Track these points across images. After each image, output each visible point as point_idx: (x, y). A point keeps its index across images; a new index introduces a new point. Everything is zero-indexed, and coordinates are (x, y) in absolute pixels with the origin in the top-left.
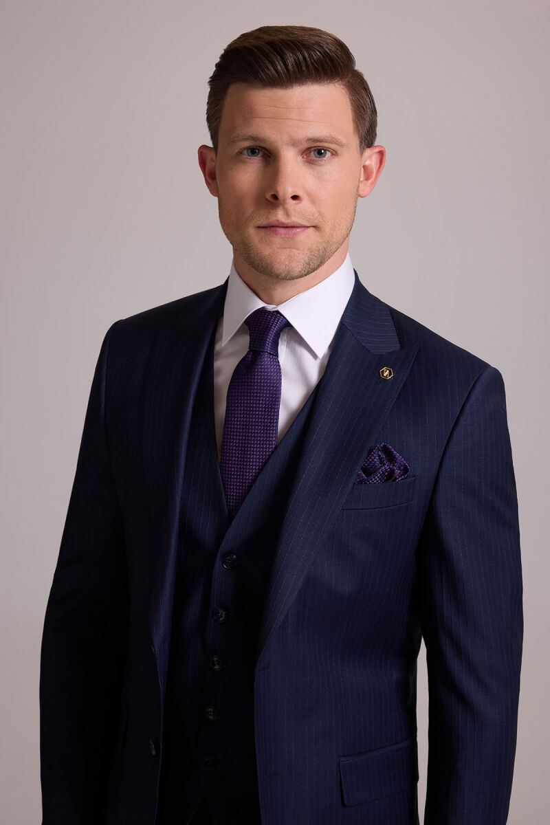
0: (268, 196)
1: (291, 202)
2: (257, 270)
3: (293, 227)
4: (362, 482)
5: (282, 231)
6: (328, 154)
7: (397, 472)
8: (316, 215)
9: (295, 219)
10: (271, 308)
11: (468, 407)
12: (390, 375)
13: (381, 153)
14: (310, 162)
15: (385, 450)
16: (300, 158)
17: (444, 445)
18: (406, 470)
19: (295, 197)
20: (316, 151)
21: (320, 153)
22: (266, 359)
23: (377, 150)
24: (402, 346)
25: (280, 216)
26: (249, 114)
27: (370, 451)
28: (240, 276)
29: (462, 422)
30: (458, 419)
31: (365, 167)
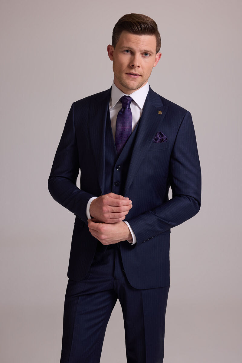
0: (131, 65)
1: (137, 68)
2: (123, 86)
3: (136, 75)
4: (154, 142)
5: (133, 76)
6: (148, 55)
7: (164, 139)
8: (143, 72)
9: (137, 73)
10: (127, 95)
11: (183, 122)
12: (161, 113)
13: (160, 55)
14: (143, 57)
15: (161, 133)
16: (141, 55)
17: (177, 132)
18: (166, 139)
19: (139, 67)
20: (145, 54)
21: (146, 54)
22: (127, 110)
23: (159, 54)
24: (164, 105)
25: (133, 71)
26: (129, 41)
27: (156, 134)
28: (116, 86)
29: (182, 126)
30: (181, 125)
31: (156, 58)
